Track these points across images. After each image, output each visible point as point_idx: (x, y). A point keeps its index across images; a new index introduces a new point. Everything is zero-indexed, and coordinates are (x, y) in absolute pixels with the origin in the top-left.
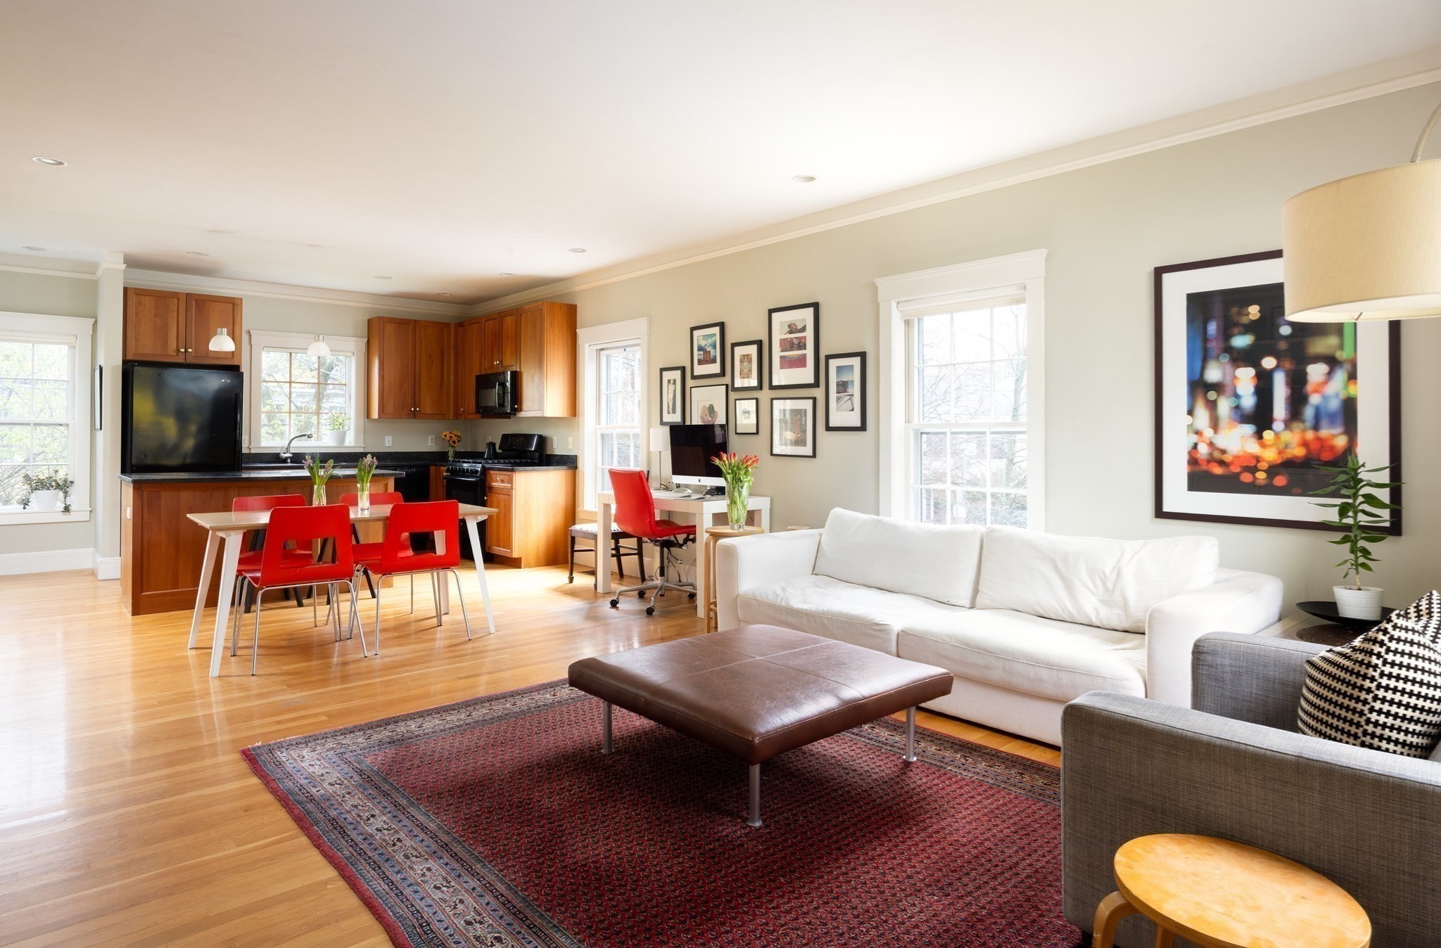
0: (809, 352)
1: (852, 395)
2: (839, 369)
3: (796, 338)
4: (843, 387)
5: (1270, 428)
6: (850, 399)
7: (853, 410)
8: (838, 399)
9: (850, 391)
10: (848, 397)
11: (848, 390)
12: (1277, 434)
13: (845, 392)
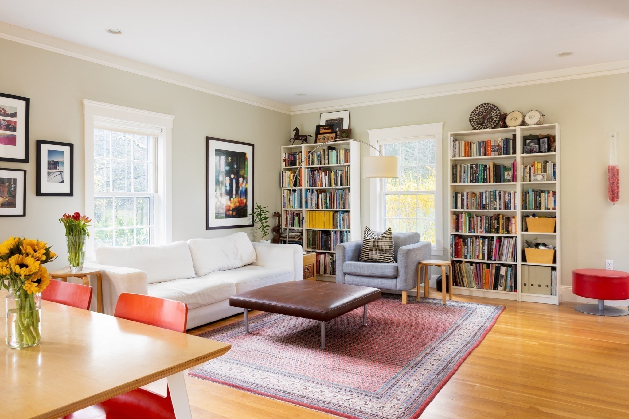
0: (20, 134)
1: (63, 172)
2: (50, 152)
3: (4, 120)
4: (53, 165)
5: (232, 197)
6: (60, 174)
7: (63, 182)
8: (49, 173)
9: (60, 168)
10: (59, 173)
11: (58, 168)
12: (234, 199)
13: (57, 169)
